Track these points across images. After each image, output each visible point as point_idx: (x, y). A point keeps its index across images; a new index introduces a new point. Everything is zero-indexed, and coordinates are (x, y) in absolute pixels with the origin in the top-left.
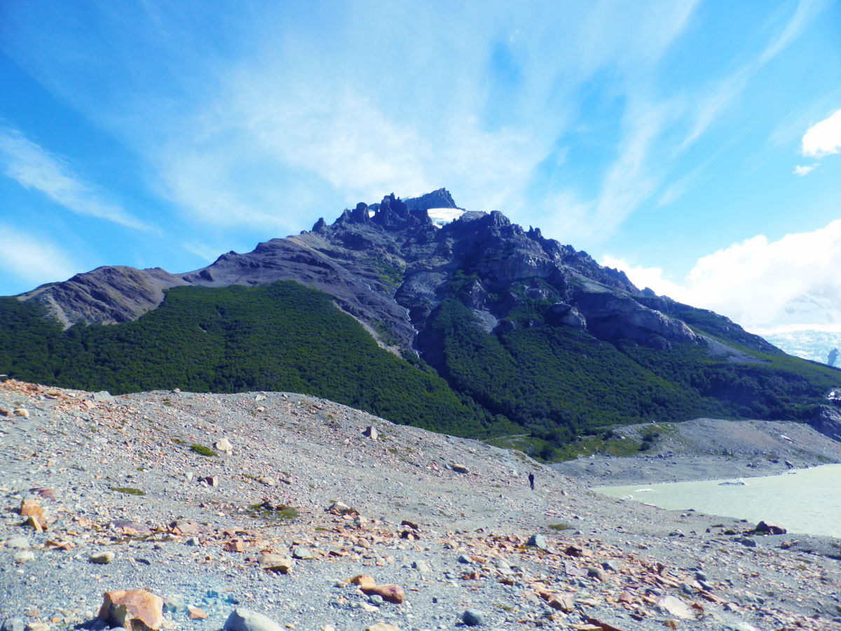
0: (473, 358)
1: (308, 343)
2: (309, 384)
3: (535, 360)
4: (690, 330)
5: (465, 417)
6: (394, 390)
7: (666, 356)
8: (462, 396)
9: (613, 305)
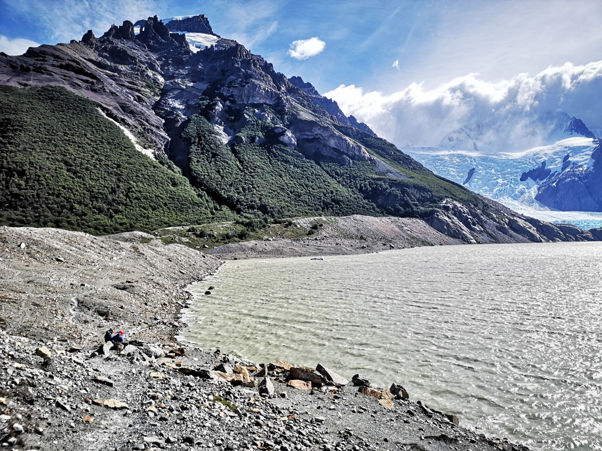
0: (210, 163)
1: (75, 142)
2: (74, 177)
3: (256, 167)
4: (367, 153)
5: (199, 206)
6: (145, 185)
7: (347, 170)
8: (199, 191)
9: (317, 131)
